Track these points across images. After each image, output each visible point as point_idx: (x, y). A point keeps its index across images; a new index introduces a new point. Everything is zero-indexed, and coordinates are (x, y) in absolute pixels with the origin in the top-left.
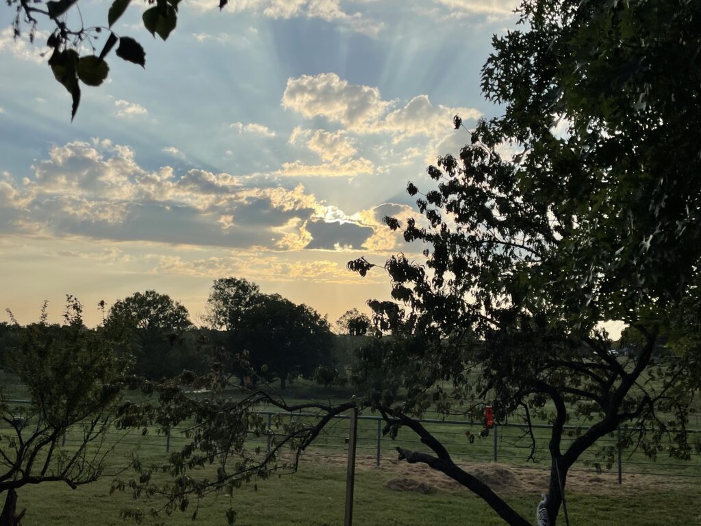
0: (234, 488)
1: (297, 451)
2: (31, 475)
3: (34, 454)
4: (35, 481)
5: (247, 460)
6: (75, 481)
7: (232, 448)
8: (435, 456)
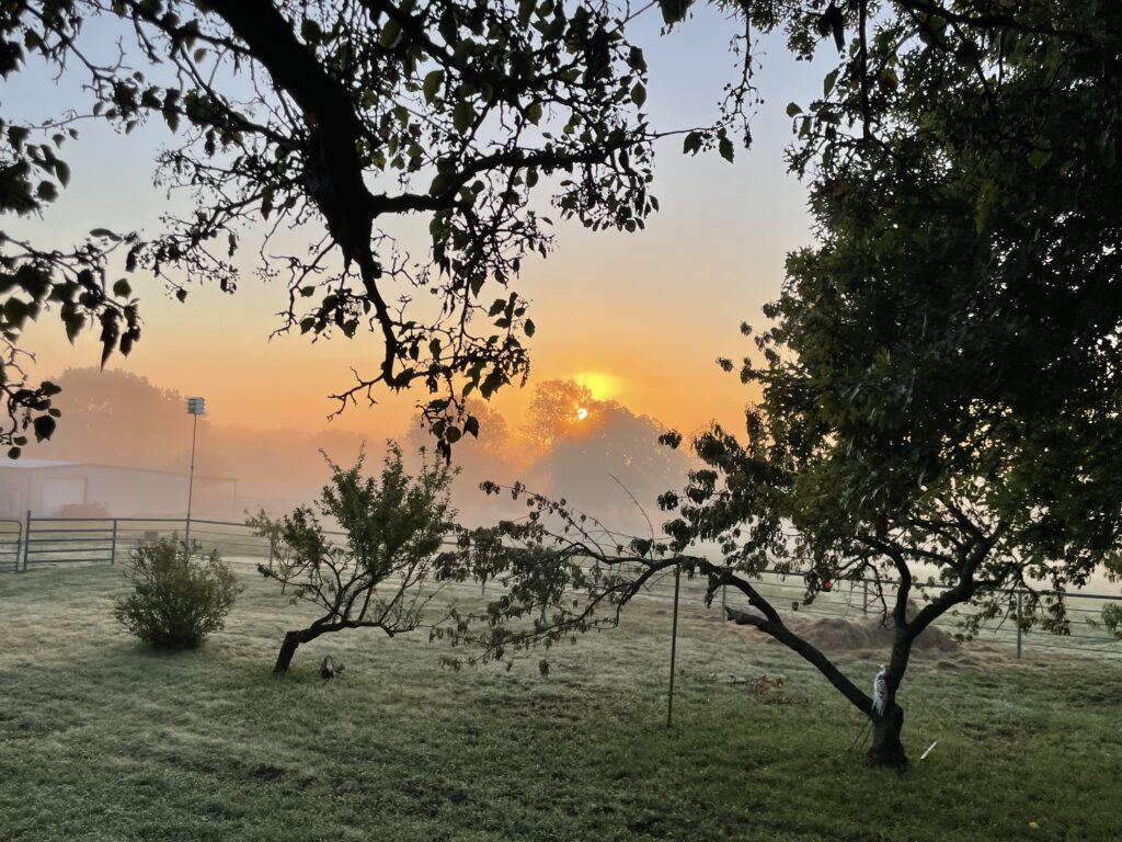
0: (553, 641)
1: (617, 605)
2: (349, 619)
3: (352, 599)
4: (353, 625)
5: (564, 612)
6: (392, 629)
7: (550, 599)
8: (765, 617)
